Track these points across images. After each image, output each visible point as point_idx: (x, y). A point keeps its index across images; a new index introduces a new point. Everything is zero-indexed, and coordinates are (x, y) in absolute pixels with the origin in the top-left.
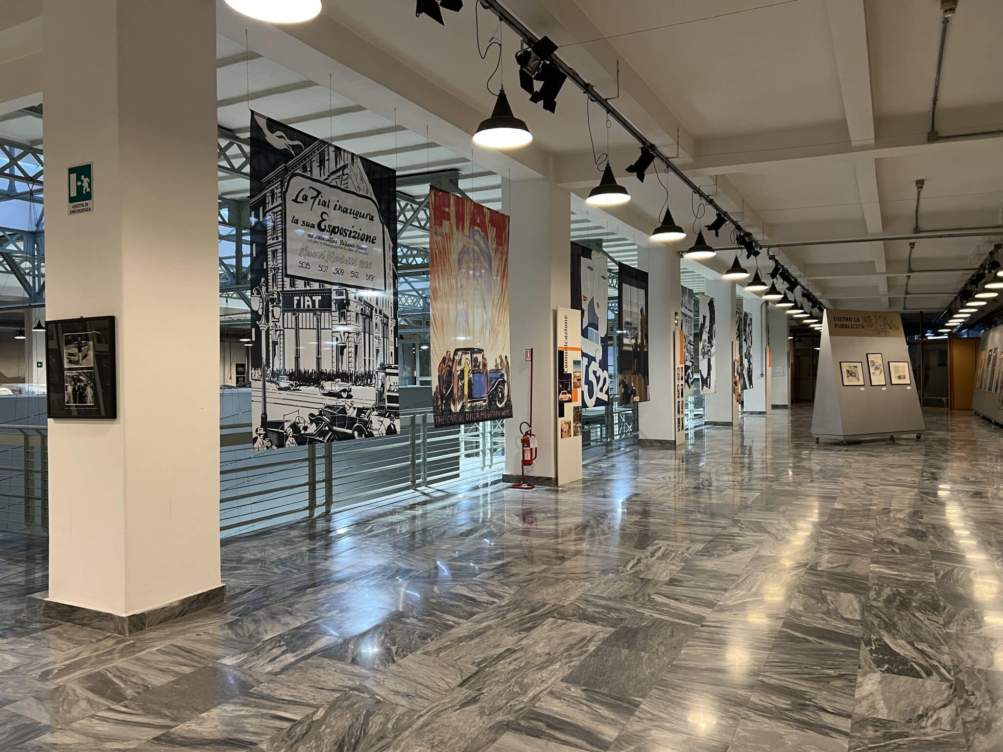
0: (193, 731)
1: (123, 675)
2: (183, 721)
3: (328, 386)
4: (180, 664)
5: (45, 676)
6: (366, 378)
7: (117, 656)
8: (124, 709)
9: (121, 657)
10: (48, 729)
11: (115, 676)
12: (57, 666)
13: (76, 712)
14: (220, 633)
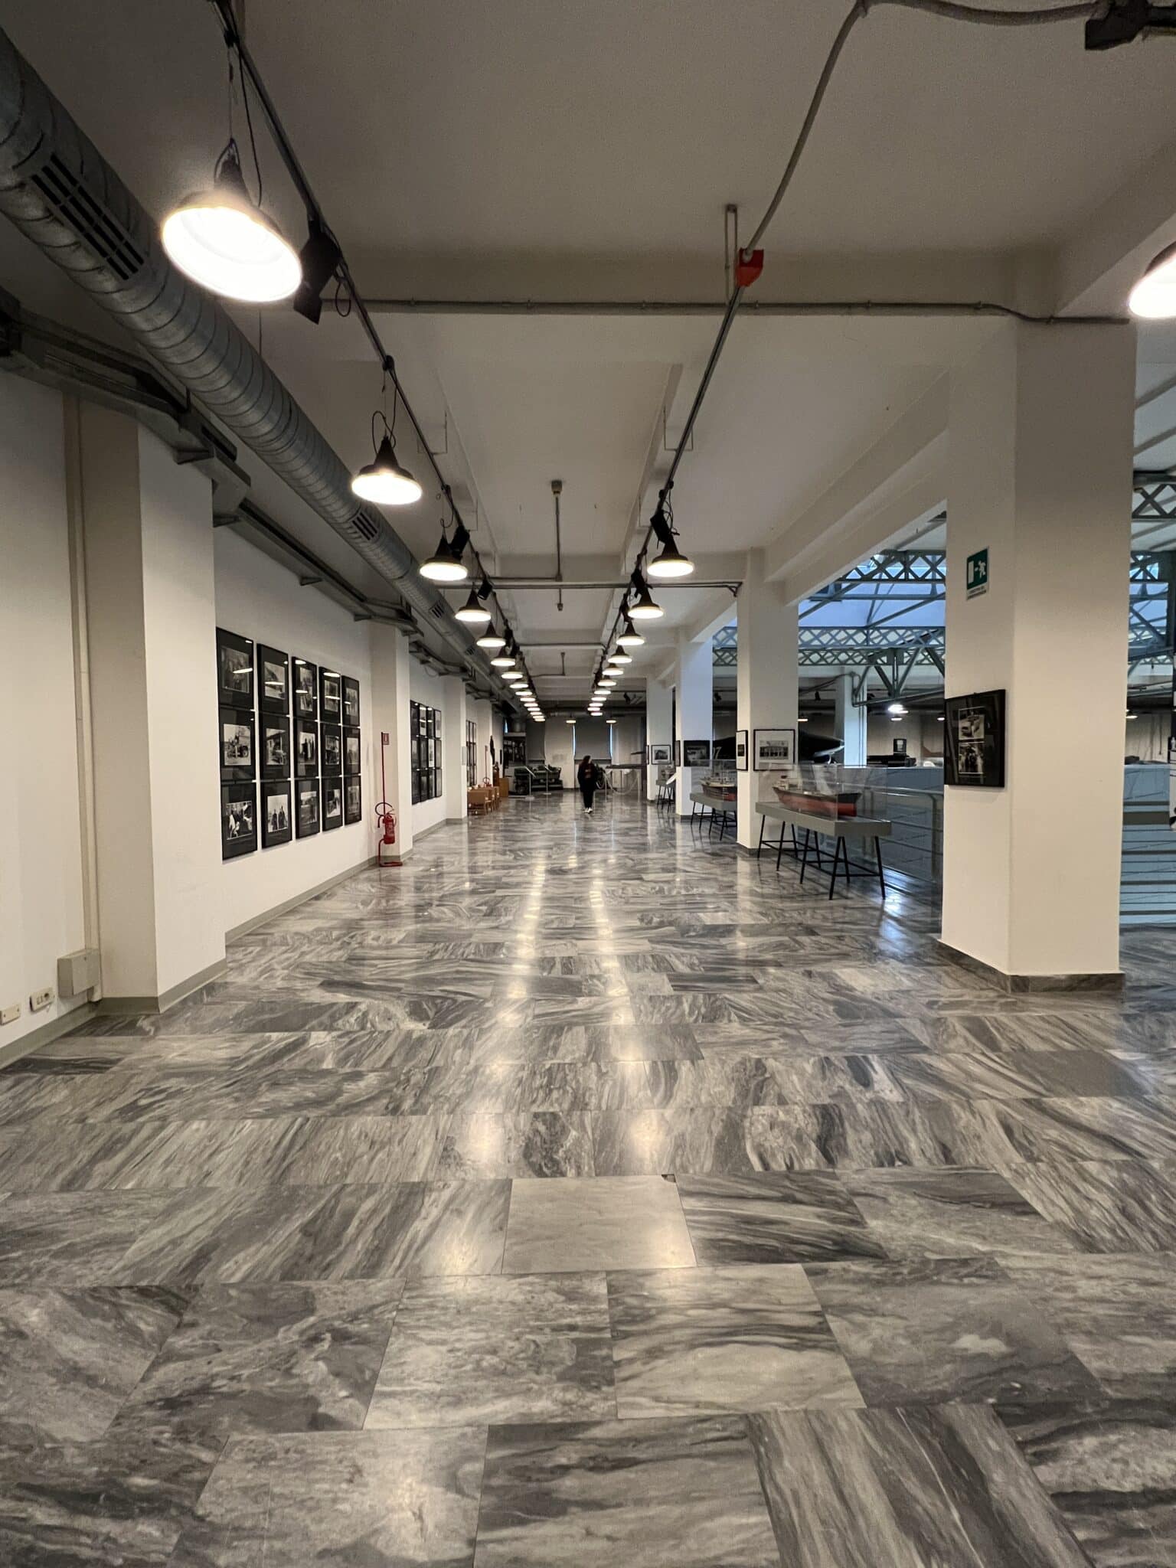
0: (1068, 1110)
1: (1000, 1027)
2: (1059, 1095)
4: (1062, 1038)
5: (931, 1005)
7: (997, 1008)
8: (997, 1059)
9: (1001, 1010)
10: (925, 1049)
11: (993, 1026)
12: (942, 999)
13: (952, 1045)
14: (1114, 1022)
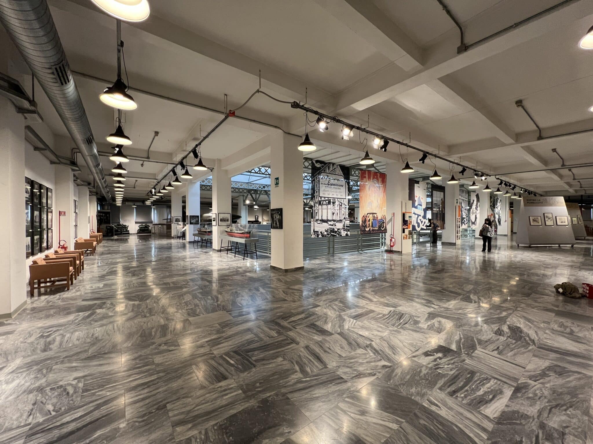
1: (282, 278)
3: (330, 223)
5: (270, 277)
6: (340, 221)
8: (282, 283)
10: (269, 284)
13: (273, 282)
